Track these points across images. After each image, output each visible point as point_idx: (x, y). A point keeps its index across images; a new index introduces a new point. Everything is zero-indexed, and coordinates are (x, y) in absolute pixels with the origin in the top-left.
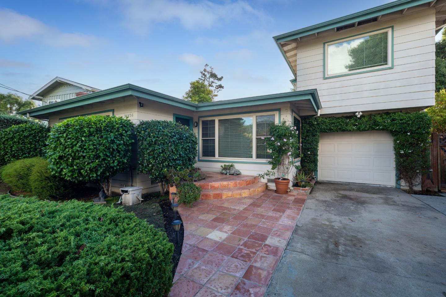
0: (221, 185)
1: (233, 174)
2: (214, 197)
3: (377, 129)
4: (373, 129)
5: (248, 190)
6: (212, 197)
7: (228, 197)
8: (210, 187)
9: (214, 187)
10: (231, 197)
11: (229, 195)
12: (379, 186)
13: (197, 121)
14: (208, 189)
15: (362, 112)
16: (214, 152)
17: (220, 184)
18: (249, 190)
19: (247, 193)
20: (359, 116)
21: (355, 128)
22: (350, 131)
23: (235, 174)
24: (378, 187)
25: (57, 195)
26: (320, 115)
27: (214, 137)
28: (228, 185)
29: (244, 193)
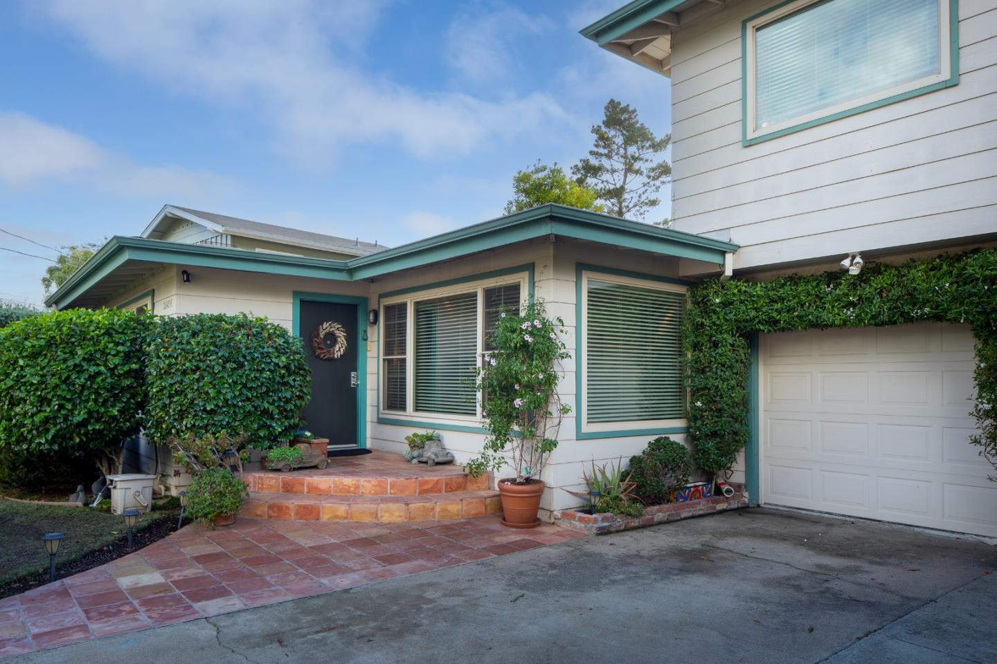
0: (336, 486)
1: (426, 462)
2: (297, 514)
3: (921, 318)
4: (909, 319)
5: (402, 506)
6: (293, 514)
7: (337, 517)
8: (306, 489)
9: (316, 488)
10: (346, 518)
11: (339, 514)
12: (955, 536)
13: (375, 307)
14: (303, 492)
15: (864, 255)
16: (404, 397)
17: (334, 483)
18: (407, 504)
19: (397, 514)
20: (855, 271)
21: (850, 313)
22: (832, 325)
23: (430, 462)
24: (949, 539)
25: (13, 481)
26: (734, 271)
27: (405, 353)
28: (357, 487)
29: (388, 511)
